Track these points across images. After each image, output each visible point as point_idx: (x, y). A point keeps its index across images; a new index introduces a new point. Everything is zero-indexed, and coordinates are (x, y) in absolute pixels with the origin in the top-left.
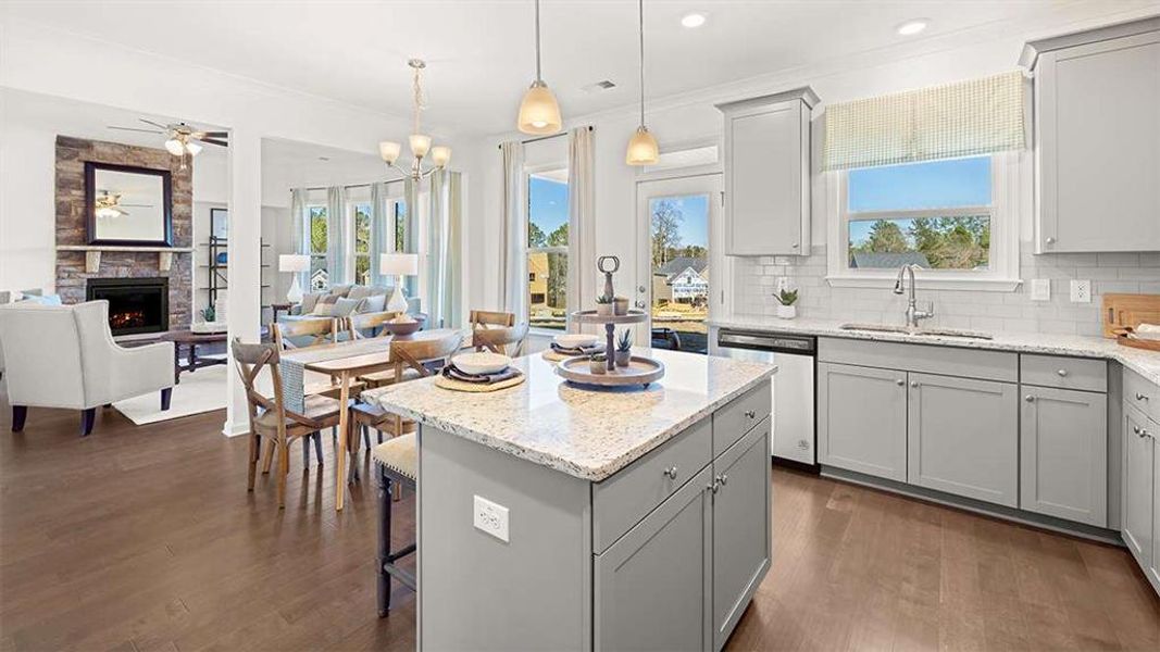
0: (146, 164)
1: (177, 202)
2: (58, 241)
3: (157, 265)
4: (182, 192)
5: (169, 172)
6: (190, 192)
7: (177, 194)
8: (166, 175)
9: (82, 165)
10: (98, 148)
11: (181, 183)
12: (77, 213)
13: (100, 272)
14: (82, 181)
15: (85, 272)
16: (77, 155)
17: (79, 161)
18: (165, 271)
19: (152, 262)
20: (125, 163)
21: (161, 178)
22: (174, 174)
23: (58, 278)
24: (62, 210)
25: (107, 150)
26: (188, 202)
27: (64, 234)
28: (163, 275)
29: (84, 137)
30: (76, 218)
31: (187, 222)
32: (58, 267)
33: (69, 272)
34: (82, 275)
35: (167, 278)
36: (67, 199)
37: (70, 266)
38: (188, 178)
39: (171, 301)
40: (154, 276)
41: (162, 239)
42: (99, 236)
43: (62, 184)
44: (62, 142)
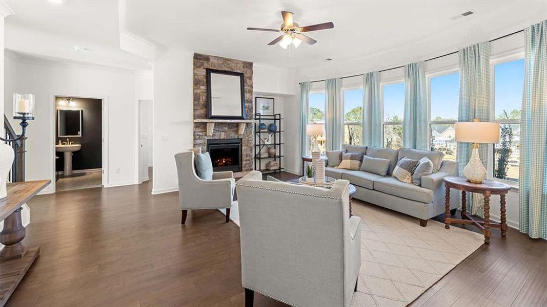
0: (232, 69)
1: (246, 92)
2: (195, 117)
3: (237, 132)
4: (249, 86)
5: (243, 74)
6: (252, 86)
7: (246, 88)
8: (241, 75)
9: (205, 70)
10: (212, 60)
11: (248, 81)
12: (203, 100)
13: (214, 135)
14: (205, 80)
15: (206, 135)
16: (203, 65)
17: (204, 68)
18: (241, 135)
19: (235, 129)
20: (223, 69)
21: (239, 77)
22: (245, 75)
23: (195, 139)
24: (196, 98)
25: (216, 61)
26: (251, 92)
27: (197, 113)
28: (240, 137)
29: (206, 54)
30: (202, 102)
31: (250, 105)
32: (194, 132)
33: (199, 135)
34: (205, 137)
35: (241, 139)
36: (198, 91)
37: (200, 132)
38: (251, 78)
39: (244, 153)
40: (236, 138)
41: (241, 115)
42: (213, 114)
43: (196, 83)
44: (197, 57)
